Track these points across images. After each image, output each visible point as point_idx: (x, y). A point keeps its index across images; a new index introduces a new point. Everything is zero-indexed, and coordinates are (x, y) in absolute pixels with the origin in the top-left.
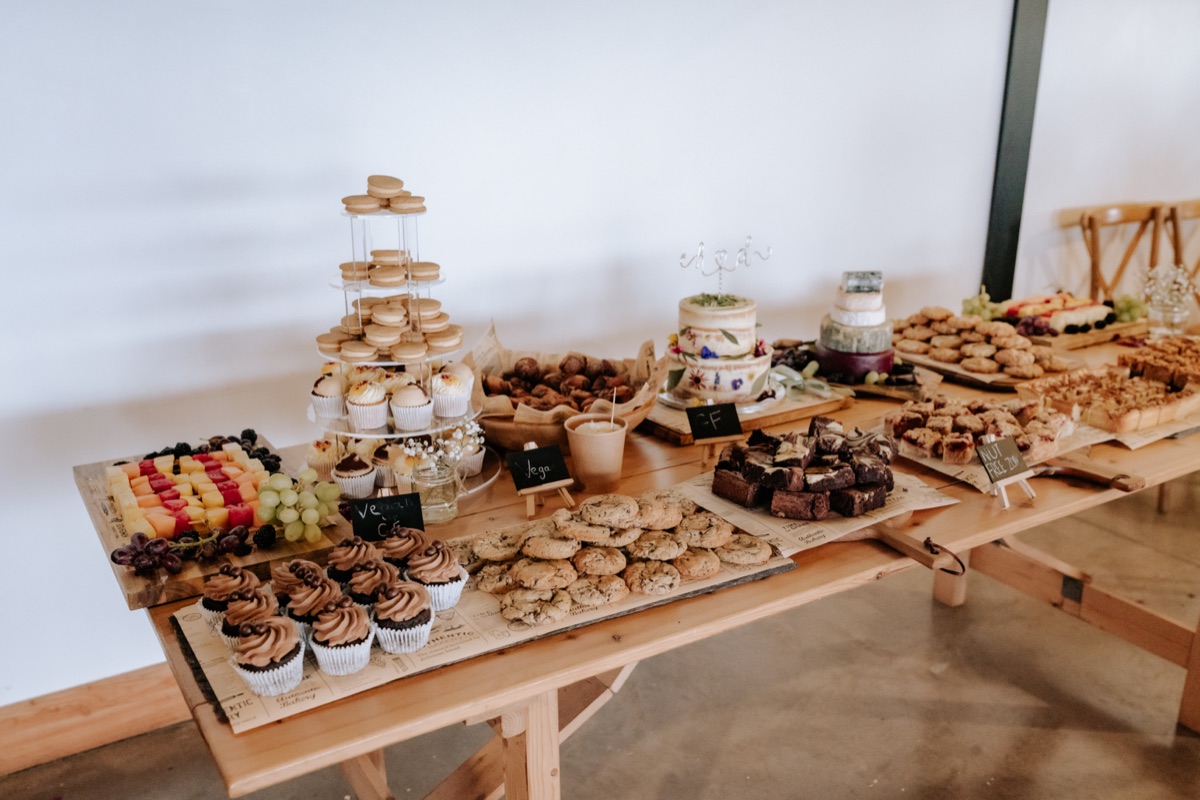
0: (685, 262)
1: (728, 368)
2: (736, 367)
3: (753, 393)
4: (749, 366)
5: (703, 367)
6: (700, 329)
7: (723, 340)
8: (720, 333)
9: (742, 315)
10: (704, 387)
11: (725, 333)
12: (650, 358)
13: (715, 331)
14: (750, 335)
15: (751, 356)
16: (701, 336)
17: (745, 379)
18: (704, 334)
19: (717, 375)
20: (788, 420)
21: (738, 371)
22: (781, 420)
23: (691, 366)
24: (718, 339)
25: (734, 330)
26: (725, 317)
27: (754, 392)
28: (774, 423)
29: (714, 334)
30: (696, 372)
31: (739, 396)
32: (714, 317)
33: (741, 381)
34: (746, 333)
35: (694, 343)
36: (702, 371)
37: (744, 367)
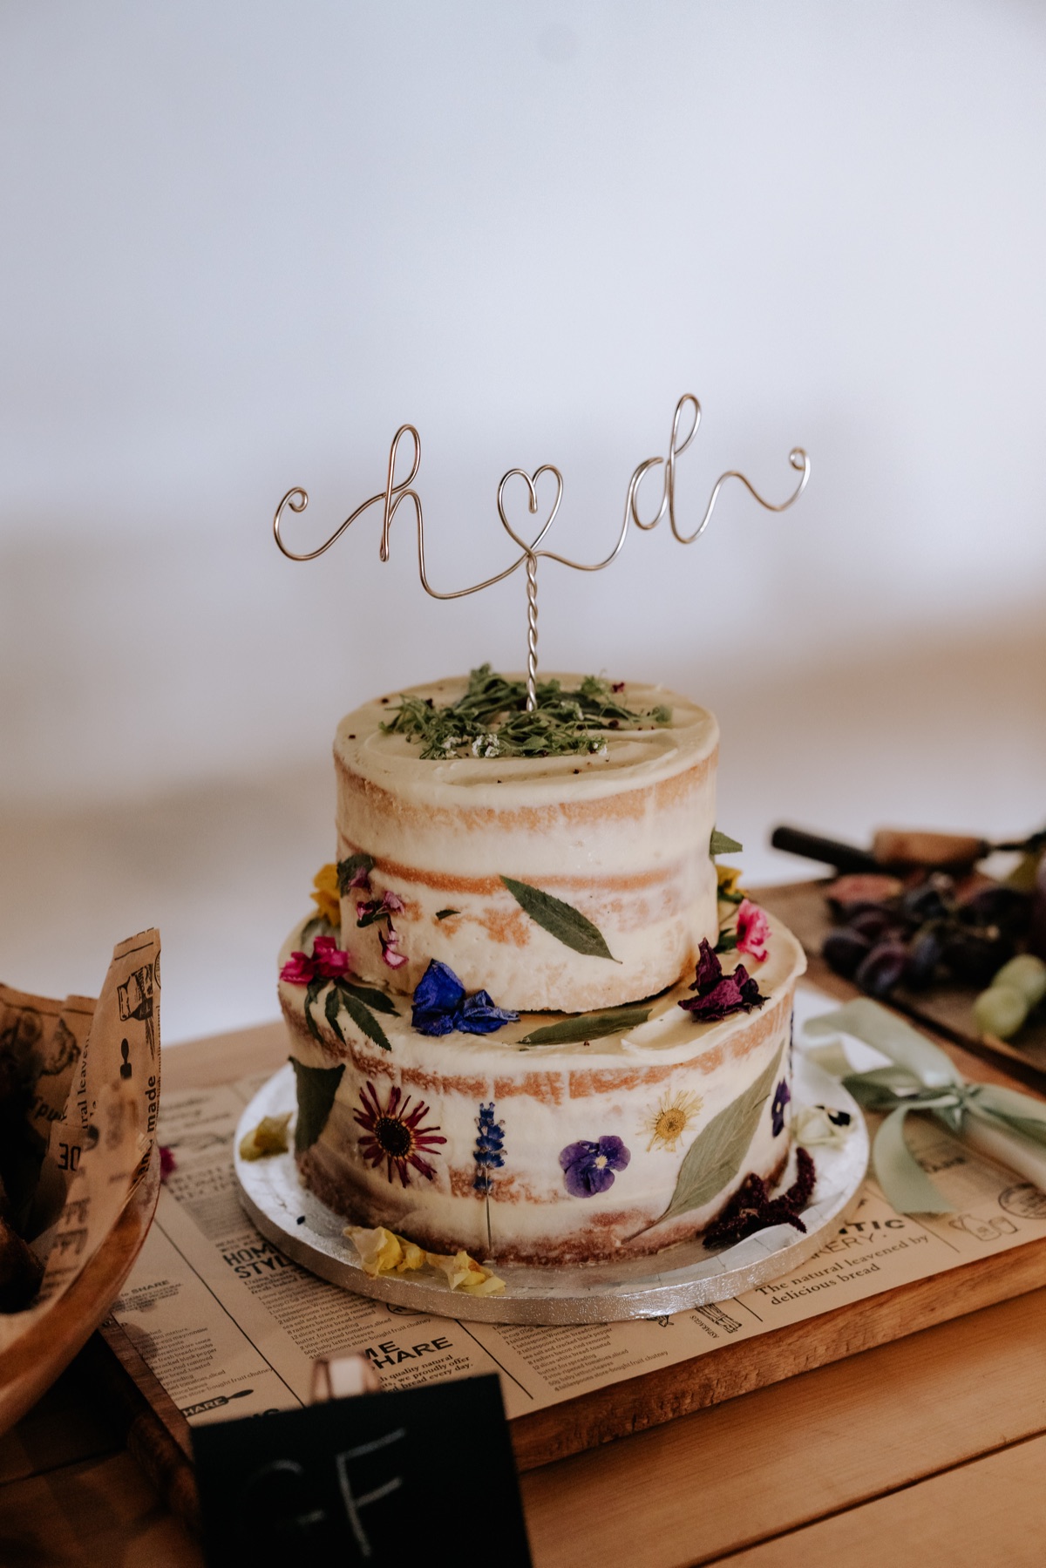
0: (301, 533)
1: (539, 1087)
2: (581, 1086)
3: (680, 1202)
4: (654, 1075)
5: (414, 1076)
6: (409, 875)
7: (521, 939)
8: (507, 902)
9: (625, 807)
10: (428, 1172)
11: (534, 901)
12: (136, 1029)
13: (478, 886)
14: (672, 901)
15: (670, 1015)
16: (414, 907)
17: (635, 1140)
18: (431, 900)
19: (486, 1116)
20: (858, 1344)
21: (598, 1103)
22: (819, 1348)
23: (364, 1065)
24: (498, 930)
25: (578, 883)
26: (530, 818)
27: (687, 1193)
28: (785, 1369)
29: (473, 904)
30: (383, 1095)
31: (606, 1220)
32: (472, 818)
33: (613, 1150)
34: (652, 894)
35: (385, 944)
36: (414, 1095)
37: (627, 1081)
